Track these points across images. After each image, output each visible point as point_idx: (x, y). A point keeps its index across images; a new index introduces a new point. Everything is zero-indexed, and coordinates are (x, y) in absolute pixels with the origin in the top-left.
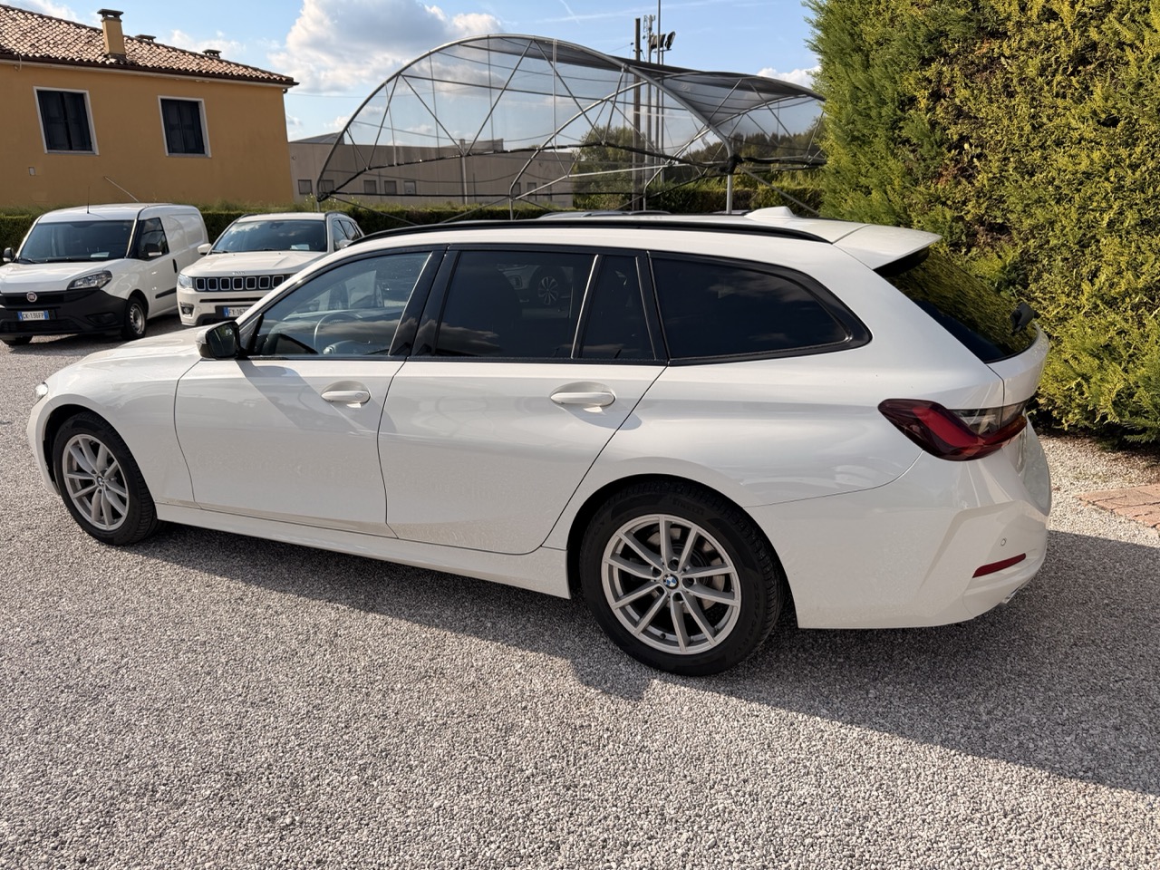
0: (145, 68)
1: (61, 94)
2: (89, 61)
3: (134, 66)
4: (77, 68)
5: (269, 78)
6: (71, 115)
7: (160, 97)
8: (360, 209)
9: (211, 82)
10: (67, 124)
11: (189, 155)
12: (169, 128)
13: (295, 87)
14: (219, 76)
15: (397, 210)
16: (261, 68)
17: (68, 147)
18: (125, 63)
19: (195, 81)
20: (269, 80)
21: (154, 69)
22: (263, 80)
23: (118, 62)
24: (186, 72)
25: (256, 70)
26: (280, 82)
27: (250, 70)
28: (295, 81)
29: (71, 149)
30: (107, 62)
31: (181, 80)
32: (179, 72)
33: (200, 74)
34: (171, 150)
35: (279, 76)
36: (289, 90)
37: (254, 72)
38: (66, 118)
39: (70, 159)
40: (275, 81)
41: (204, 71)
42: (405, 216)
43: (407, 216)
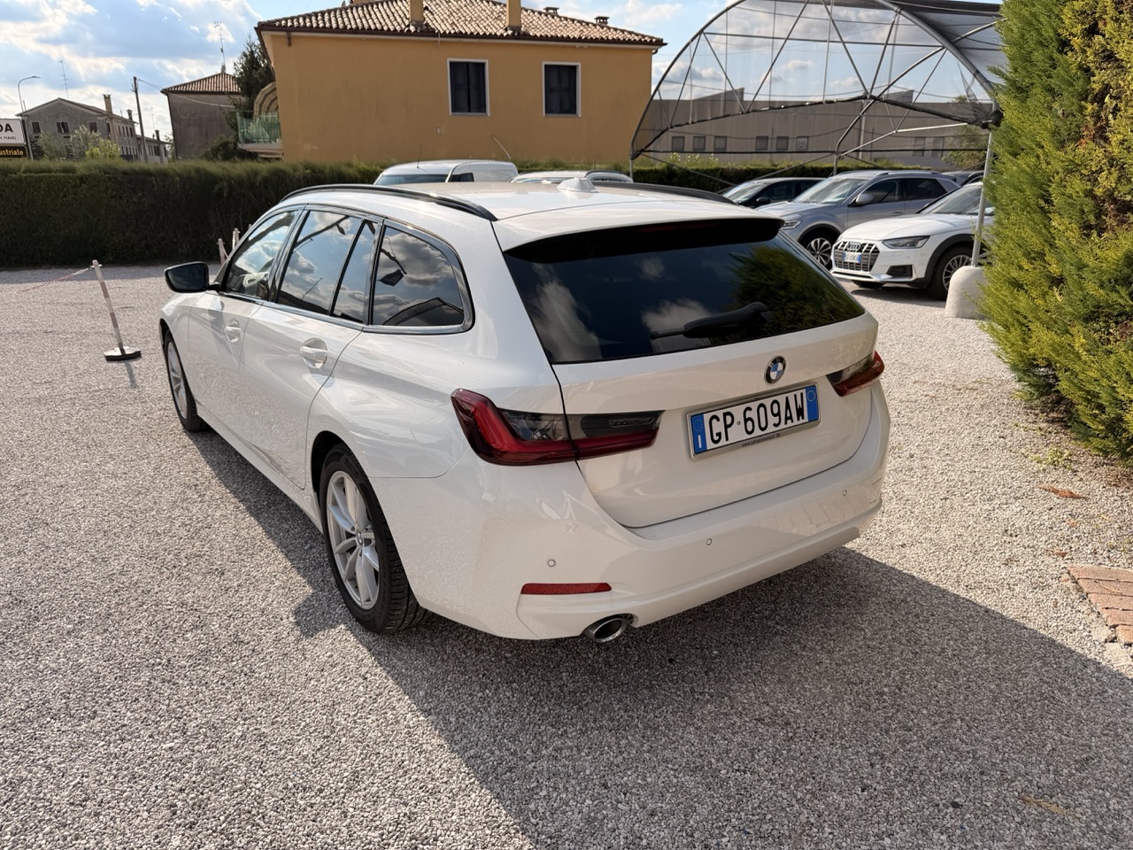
0: (535, 38)
1: (467, 63)
2: (491, 34)
3: (526, 36)
4: (482, 41)
5: (640, 40)
6: (473, 82)
7: (544, 63)
8: (674, 167)
9: (589, 47)
10: (469, 90)
11: (562, 115)
12: (549, 90)
13: (663, 47)
14: (596, 41)
15: (714, 167)
16: (635, 31)
17: (467, 108)
18: (519, 34)
19: (574, 47)
20: (640, 42)
21: (542, 38)
22: (635, 42)
23: (513, 34)
24: (568, 39)
25: (630, 33)
26: (651, 43)
27: (626, 33)
28: (664, 42)
29: (469, 111)
30: (505, 35)
31: (564, 47)
32: (562, 39)
33: (580, 40)
34: (548, 110)
35: (650, 37)
36: (659, 50)
37: (629, 36)
38: (468, 85)
39: (470, 119)
40: (645, 43)
41: (583, 38)
42: (718, 173)
43: (721, 174)
